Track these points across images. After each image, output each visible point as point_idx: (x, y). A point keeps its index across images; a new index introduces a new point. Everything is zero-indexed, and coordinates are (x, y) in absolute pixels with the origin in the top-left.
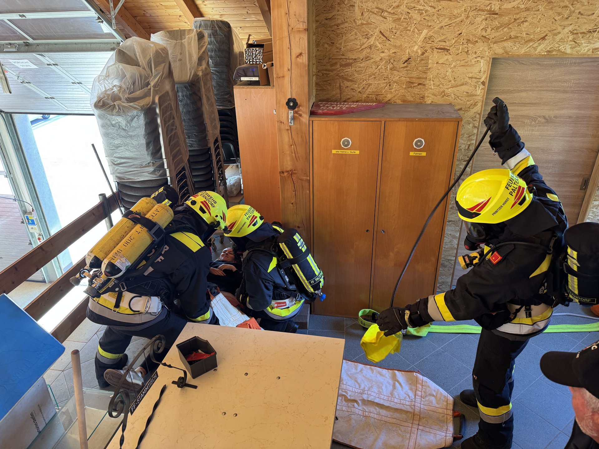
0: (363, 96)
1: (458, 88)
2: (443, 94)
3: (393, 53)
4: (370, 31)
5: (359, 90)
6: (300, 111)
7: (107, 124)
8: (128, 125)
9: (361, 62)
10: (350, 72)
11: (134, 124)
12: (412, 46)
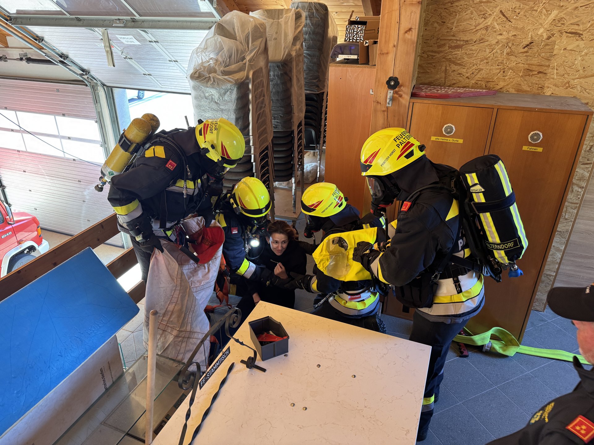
0: (471, 81)
1: (587, 80)
2: (567, 85)
3: (513, 36)
4: (488, 10)
5: (467, 75)
6: (401, 91)
7: (200, 96)
8: (221, 98)
9: (473, 44)
10: (460, 55)
11: (226, 98)
12: (536, 29)
